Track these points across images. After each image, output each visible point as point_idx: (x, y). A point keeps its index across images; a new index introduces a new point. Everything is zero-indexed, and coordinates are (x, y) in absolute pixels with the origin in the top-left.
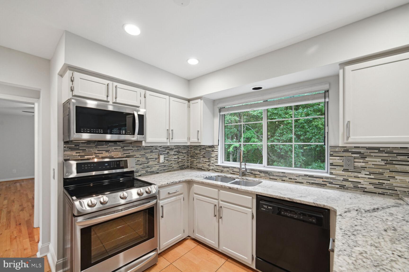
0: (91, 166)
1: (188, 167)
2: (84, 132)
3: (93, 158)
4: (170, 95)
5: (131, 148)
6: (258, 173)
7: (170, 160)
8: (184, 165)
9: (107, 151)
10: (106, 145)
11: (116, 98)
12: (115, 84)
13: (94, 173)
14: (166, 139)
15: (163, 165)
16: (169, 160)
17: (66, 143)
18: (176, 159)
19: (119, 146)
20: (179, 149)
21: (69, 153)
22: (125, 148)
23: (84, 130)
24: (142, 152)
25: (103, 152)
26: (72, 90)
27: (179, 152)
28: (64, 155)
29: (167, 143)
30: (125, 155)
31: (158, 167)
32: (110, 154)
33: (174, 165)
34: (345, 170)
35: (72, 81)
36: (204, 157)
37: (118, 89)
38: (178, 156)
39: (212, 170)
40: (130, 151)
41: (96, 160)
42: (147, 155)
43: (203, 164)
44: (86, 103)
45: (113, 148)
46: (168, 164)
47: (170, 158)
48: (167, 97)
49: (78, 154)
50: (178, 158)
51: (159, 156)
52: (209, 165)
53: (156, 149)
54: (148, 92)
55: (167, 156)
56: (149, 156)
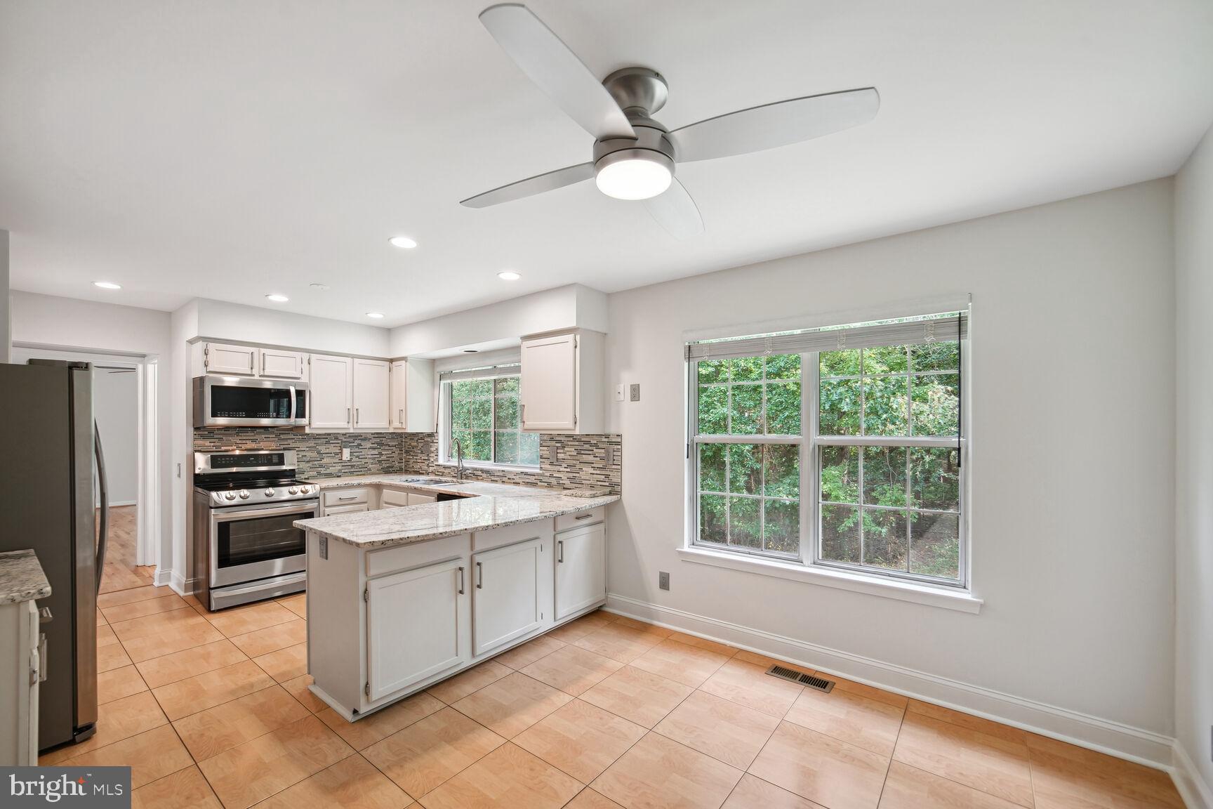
0: (230, 460)
1: (401, 469)
2: (221, 416)
3: (233, 450)
4: (353, 357)
5: (293, 437)
6: (480, 473)
7: (363, 457)
8: (392, 467)
9: (253, 441)
10: (253, 431)
11: (264, 369)
12: (263, 350)
13: (234, 470)
14: (346, 423)
15: (349, 464)
16: (361, 457)
17: (196, 429)
18: (376, 456)
19: (273, 433)
20: (380, 439)
21: (200, 442)
22: (282, 437)
23: (221, 414)
24: (312, 443)
25: (247, 442)
26: (206, 366)
27: (381, 444)
28: (195, 445)
29: (349, 429)
30: (282, 447)
31: (340, 468)
32: (258, 445)
33: (370, 466)
34: (552, 464)
35: (206, 354)
36: (422, 453)
37: (267, 357)
38: (380, 451)
39: (432, 472)
40: (289, 442)
41: (237, 452)
42: (319, 448)
43: (421, 464)
44: (223, 381)
45: (263, 436)
46: (358, 463)
47: (363, 453)
48: (349, 360)
49: (212, 444)
50: (381, 454)
51: (341, 450)
52: (428, 466)
53: (337, 439)
54: (314, 357)
55: (357, 450)
56: (323, 449)
